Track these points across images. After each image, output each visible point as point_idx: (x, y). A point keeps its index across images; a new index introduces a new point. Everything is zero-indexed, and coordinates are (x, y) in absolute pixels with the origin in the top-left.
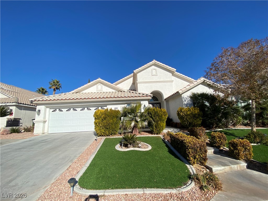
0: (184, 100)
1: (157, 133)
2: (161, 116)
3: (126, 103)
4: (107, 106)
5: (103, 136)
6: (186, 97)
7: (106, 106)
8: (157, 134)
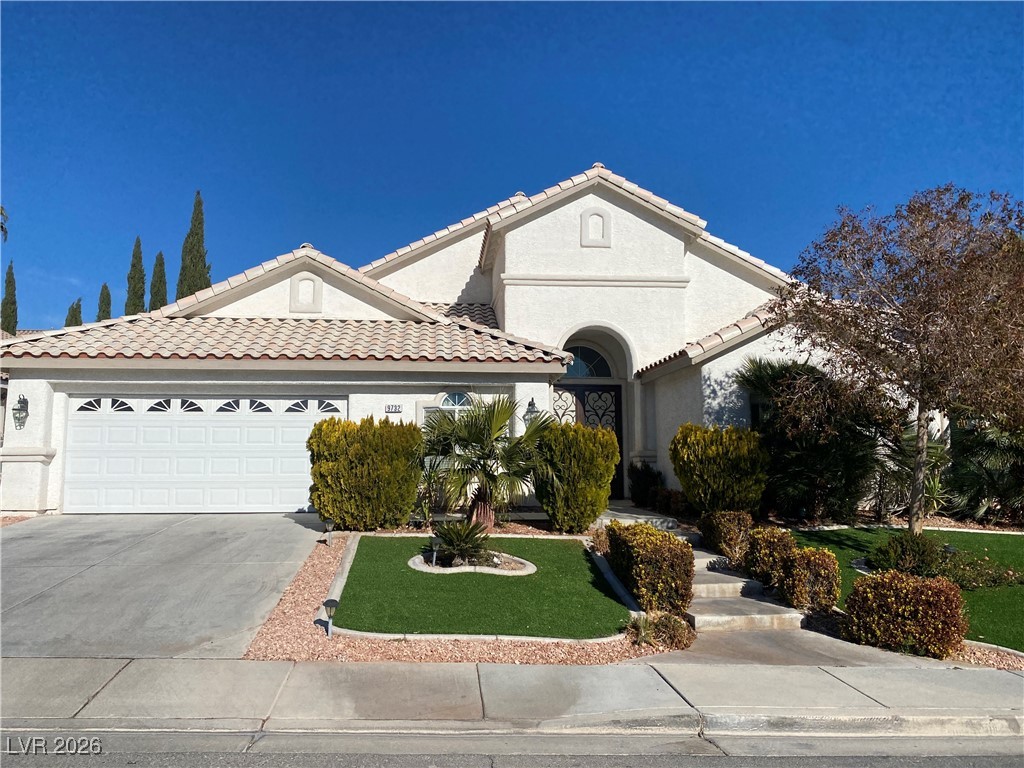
0: (708, 392)
1: (572, 527)
2: (592, 460)
3: (443, 389)
4: (352, 397)
5: (347, 528)
6: (721, 377)
7: (346, 397)
8: (570, 531)
